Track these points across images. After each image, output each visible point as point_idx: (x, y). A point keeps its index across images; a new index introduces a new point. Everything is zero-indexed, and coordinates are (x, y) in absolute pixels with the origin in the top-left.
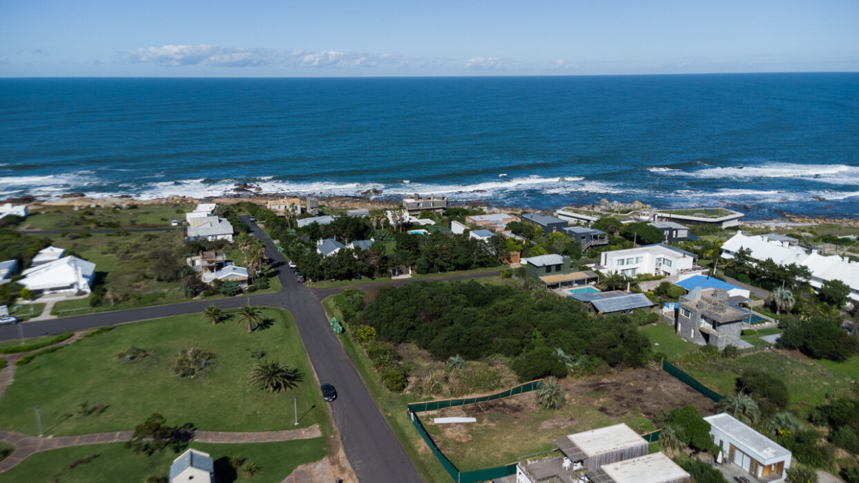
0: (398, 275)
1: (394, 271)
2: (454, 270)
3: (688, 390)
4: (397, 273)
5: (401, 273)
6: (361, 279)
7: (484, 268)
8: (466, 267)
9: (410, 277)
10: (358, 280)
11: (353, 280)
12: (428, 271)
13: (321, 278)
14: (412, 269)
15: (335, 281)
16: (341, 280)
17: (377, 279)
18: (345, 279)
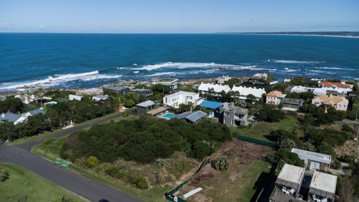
0: (65, 126)
1: (63, 125)
2: (95, 118)
3: (257, 145)
4: (64, 125)
5: (67, 125)
6: (44, 133)
7: (109, 114)
8: (100, 115)
9: (73, 126)
10: (42, 134)
11: (39, 135)
12: (83, 121)
13: (17, 138)
14: (73, 122)
15: (27, 137)
16: (31, 136)
17: (54, 131)
18: (34, 135)
